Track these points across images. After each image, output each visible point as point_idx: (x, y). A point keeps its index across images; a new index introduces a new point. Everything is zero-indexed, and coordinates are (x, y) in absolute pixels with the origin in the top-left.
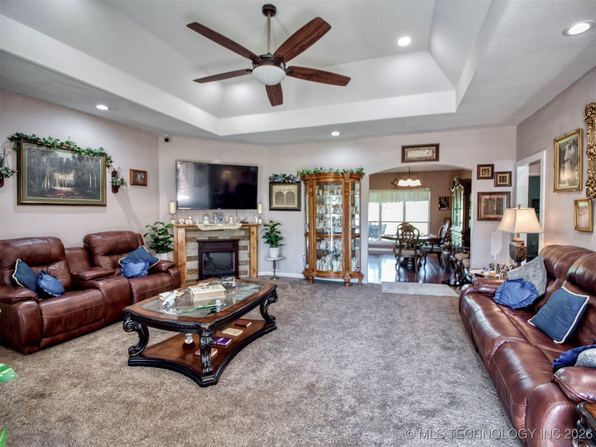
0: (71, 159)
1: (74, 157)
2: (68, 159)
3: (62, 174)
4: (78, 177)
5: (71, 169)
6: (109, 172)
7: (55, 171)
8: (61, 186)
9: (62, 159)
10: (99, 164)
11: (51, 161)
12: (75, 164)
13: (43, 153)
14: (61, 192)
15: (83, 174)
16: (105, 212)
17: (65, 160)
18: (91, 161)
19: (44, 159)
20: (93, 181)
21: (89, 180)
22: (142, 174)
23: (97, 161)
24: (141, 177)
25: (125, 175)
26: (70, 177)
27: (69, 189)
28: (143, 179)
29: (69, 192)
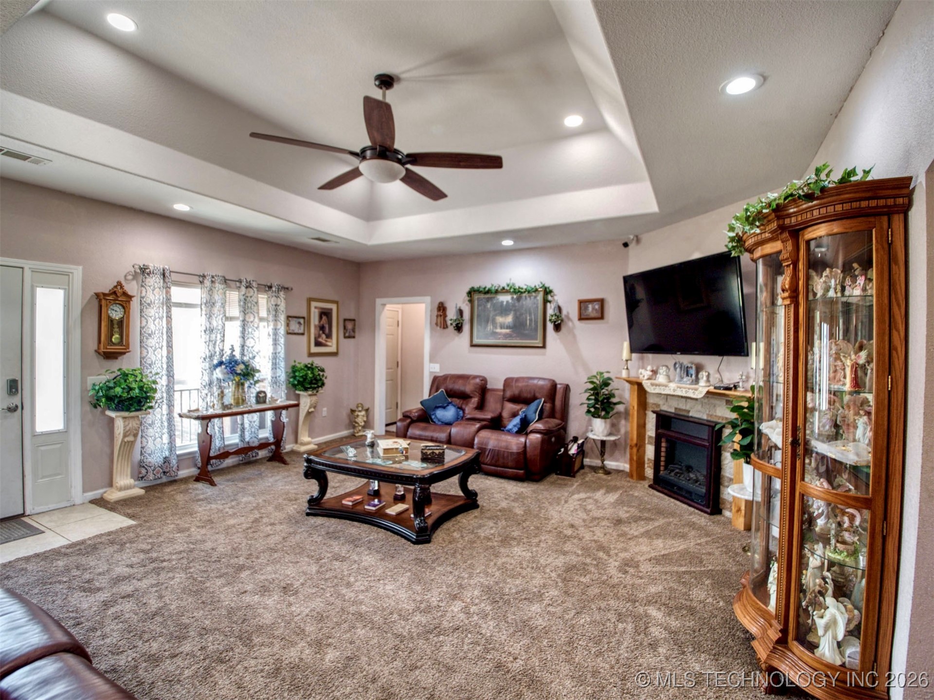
0: (510, 301)
1: (512, 298)
2: (507, 302)
3: (502, 317)
4: (516, 318)
5: (511, 310)
6: (551, 307)
7: (496, 315)
8: (501, 328)
9: (502, 302)
10: (538, 300)
11: (494, 305)
12: (514, 305)
13: (488, 300)
14: (500, 334)
15: (521, 314)
16: (544, 354)
17: (505, 303)
18: (528, 299)
19: (489, 305)
20: (531, 320)
21: (526, 320)
22: (595, 303)
23: (535, 297)
24: (593, 309)
25: (571, 310)
26: (509, 319)
27: (508, 331)
28: (596, 310)
29: (508, 334)
